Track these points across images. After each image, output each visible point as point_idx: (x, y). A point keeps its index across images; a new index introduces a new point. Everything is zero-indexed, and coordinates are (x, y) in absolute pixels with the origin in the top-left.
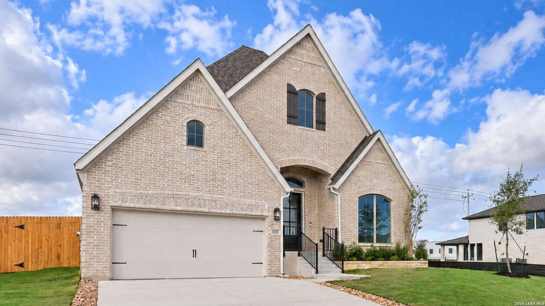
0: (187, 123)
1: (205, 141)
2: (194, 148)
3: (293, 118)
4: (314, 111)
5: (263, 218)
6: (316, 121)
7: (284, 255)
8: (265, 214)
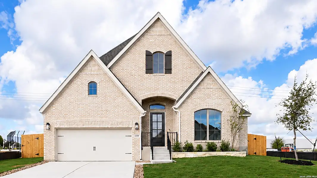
0: (88, 84)
1: (98, 91)
2: (92, 96)
3: (149, 70)
4: (164, 63)
5: (130, 129)
6: (165, 69)
7: (142, 149)
8: (130, 126)
